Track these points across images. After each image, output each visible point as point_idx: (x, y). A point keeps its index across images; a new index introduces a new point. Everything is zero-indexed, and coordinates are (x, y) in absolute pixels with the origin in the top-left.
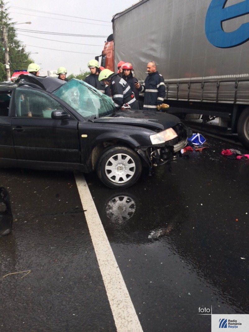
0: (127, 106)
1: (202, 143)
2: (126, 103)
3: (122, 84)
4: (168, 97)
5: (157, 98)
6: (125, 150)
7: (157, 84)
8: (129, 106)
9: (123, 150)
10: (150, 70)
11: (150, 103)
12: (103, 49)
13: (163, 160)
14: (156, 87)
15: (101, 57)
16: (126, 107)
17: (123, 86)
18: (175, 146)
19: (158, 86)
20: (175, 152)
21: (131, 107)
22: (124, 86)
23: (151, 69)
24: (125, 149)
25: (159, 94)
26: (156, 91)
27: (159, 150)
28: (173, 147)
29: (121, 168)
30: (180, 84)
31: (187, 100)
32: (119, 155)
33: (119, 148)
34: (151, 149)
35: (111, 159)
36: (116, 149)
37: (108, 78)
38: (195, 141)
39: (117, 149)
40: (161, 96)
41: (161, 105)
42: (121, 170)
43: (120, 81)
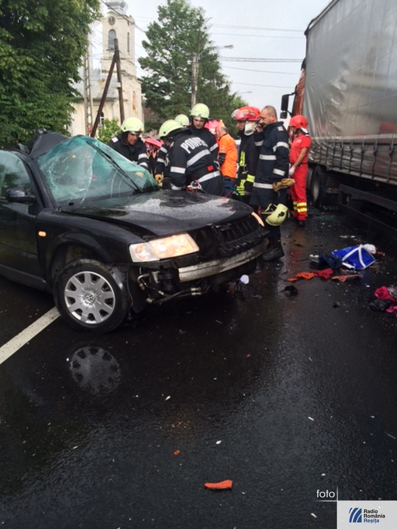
0: (197, 185)
1: (366, 266)
2: (196, 181)
3: (187, 148)
5: (273, 170)
6: (96, 266)
7: (272, 146)
9: (94, 265)
10: (265, 122)
13: (162, 294)
14: (272, 150)
15: (294, 95)
16: (195, 188)
17: (187, 152)
18: (180, 270)
19: (274, 149)
20: (181, 282)
21: (202, 188)
22: (189, 152)
23: (265, 119)
24: (96, 264)
25: (276, 165)
26: (272, 158)
27: (155, 274)
28: (178, 273)
29: (91, 298)
31: (371, 177)
32: (87, 273)
33: (87, 261)
34: (140, 269)
35: (74, 280)
36: (81, 262)
39: (83, 262)
40: (279, 167)
41: (279, 184)
42: (92, 300)
43: (184, 142)
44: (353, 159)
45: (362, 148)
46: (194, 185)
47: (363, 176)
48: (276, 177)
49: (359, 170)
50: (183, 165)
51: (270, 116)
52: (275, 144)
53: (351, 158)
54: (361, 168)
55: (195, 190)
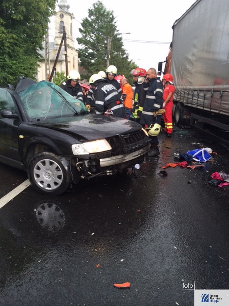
0: (110, 112)
1: (206, 160)
2: (110, 109)
5: (153, 105)
6: (53, 156)
7: (153, 91)
8: (111, 111)
9: (51, 156)
10: (150, 77)
13: (90, 173)
14: (153, 93)
16: (109, 113)
18: (101, 160)
19: (155, 92)
20: (101, 167)
21: (113, 113)
22: (106, 93)
23: (150, 76)
24: (52, 155)
25: (155, 101)
26: (153, 97)
27: (86, 162)
28: (99, 161)
29: (49, 174)
31: (209, 110)
32: (47, 161)
33: (47, 153)
34: (78, 159)
35: (39, 164)
36: (44, 154)
39: (45, 154)
40: (157, 103)
41: (157, 112)
42: (49, 176)
43: (103, 87)
44: (199, 99)
45: (204, 93)
46: (108, 112)
47: (205, 109)
48: (156, 109)
49: (202, 106)
50: (103, 100)
51: (153, 74)
52: (155, 90)
53: (198, 99)
54: (204, 104)
55: (109, 114)
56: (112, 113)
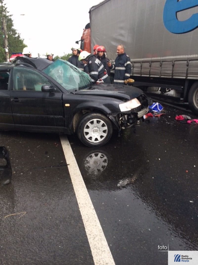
0: (101, 81)
1: (160, 111)
2: (100, 79)
3: (97, 63)
4: (134, 73)
5: (125, 74)
6: (100, 116)
7: (124, 63)
8: (102, 81)
9: (98, 116)
10: (119, 52)
11: (119, 78)
12: (82, 35)
13: (129, 124)
14: (124, 65)
15: (81, 41)
16: (100, 82)
17: (98, 65)
18: (139, 113)
19: (125, 65)
23: (120, 51)
25: (126, 71)
26: (124, 69)
28: (138, 114)
29: (96, 131)
30: (143, 63)
31: (148, 76)
32: (95, 120)
33: (95, 114)
34: (120, 115)
35: (88, 124)
36: (92, 115)
37: (86, 58)
38: (155, 109)
39: (93, 115)
40: (128, 73)
41: (128, 80)
46: (99, 81)
48: (127, 77)
50: (97, 71)
52: (126, 62)
55: (100, 83)
56: (103, 82)
